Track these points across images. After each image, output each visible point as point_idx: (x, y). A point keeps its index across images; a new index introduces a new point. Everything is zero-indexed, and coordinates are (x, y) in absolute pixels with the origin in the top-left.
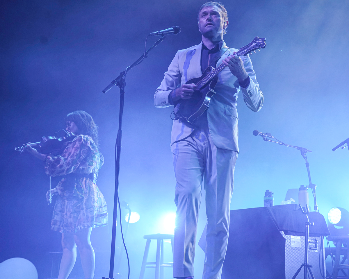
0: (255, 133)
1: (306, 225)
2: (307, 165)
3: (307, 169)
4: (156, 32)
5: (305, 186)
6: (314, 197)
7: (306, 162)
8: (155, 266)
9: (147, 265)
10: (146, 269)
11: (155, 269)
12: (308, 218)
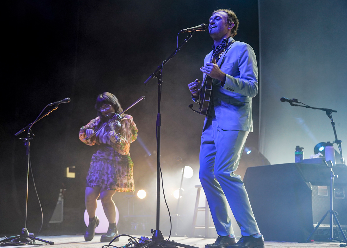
0: (283, 100)
1: (331, 177)
2: (333, 124)
3: (332, 127)
4: (186, 29)
5: (331, 142)
6: (340, 151)
7: (331, 121)
8: (205, 209)
9: (199, 209)
10: (199, 212)
11: (205, 212)
12: (332, 171)
